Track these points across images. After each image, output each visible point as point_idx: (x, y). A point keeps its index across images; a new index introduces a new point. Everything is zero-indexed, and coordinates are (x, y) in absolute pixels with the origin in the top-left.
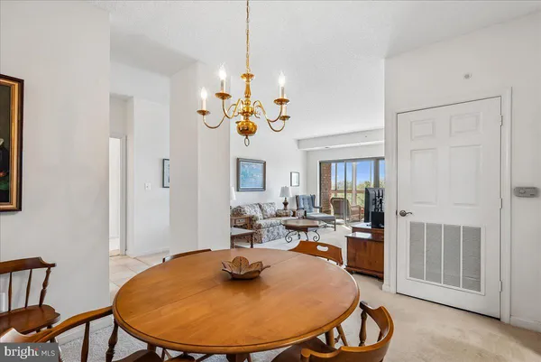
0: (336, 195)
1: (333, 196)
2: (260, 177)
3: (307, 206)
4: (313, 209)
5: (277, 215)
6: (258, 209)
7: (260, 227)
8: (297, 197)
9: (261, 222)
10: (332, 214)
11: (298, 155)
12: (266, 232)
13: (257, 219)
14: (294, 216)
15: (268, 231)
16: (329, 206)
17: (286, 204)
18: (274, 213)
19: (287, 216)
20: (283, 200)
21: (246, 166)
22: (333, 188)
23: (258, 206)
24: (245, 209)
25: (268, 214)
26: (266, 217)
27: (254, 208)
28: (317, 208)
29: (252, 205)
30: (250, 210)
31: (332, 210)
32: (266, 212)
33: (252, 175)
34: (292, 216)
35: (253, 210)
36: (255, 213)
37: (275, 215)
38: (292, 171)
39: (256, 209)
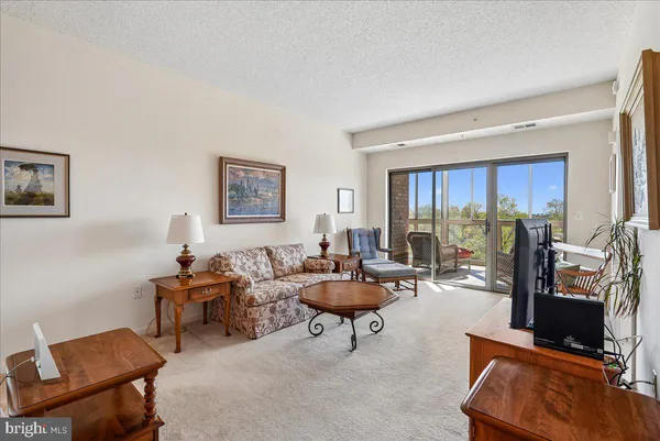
0: (416, 227)
1: (411, 228)
2: (274, 195)
3: (367, 248)
4: (378, 253)
5: (306, 269)
6: (263, 258)
7: (251, 302)
8: (349, 232)
9: (257, 291)
10: (410, 265)
12: (267, 314)
13: (248, 284)
14: (335, 271)
15: (273, 310)
16: (405, 247)
17: (324, 246)
18: (298, 264)
19: (323, 271)
22: (411, 216)
23: (265, 252)
24: (233, 261)
25: (286, 268)
26: (280, 273)
27: (255, 256)
28: (384, 251)
29: (250, 251)
30: (244, 260)
31: (411, 256)
32: (281, 263)
33: (256, 191)
34: (334, 271)
35: (252, 261)
36: (255, 268)
37: (301, 270)
38: (340, 186)
39: (259, 258)
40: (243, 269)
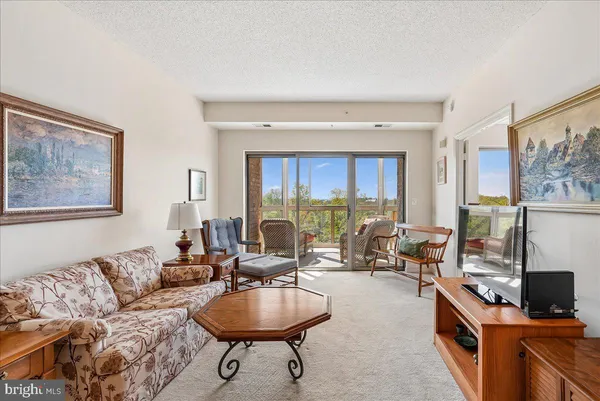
2: (102, 173)
3: (226, 243)
4: (239, 247)
5: (166, 283)
8: (204, 224)
10: (296, 259)
11: (200, 132)
15: (150, 365)
16: (257, 236)
17: (184, 246)
18: (154, 277)
20: (177, 236)
21: (41, 132)
23: (97, 269)
24: (36, 295)
25: (138, 288)
26: (129, 298)
27: (80, 279)
28: (242, 243)
29: (67, 270)
30: (61, 289)
31: (263, 246)
32: (129, 281)
33: (69, 165)
34: (212, 280)
35: (78, 287)
36: (85, 300)
37: (159, 285)
38: (191, 167)
39: (89, 281)
40: (62, 307)
